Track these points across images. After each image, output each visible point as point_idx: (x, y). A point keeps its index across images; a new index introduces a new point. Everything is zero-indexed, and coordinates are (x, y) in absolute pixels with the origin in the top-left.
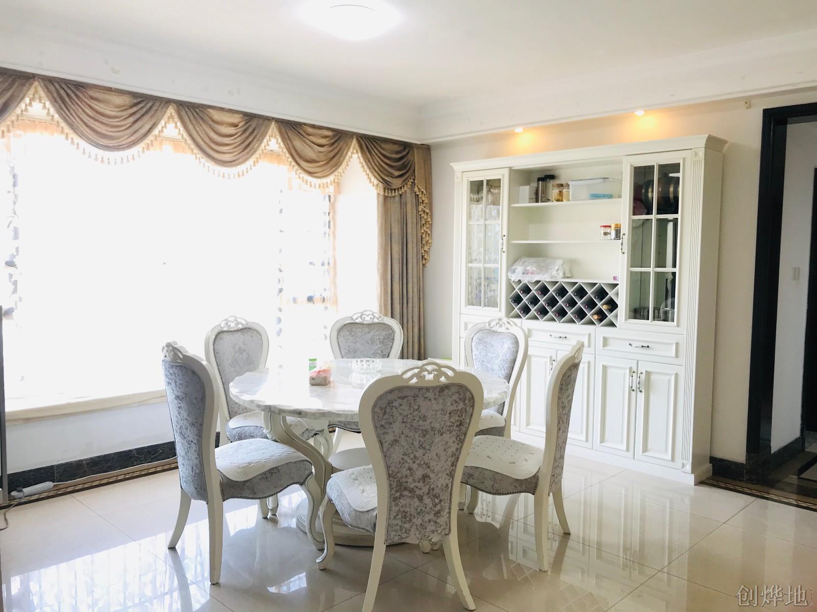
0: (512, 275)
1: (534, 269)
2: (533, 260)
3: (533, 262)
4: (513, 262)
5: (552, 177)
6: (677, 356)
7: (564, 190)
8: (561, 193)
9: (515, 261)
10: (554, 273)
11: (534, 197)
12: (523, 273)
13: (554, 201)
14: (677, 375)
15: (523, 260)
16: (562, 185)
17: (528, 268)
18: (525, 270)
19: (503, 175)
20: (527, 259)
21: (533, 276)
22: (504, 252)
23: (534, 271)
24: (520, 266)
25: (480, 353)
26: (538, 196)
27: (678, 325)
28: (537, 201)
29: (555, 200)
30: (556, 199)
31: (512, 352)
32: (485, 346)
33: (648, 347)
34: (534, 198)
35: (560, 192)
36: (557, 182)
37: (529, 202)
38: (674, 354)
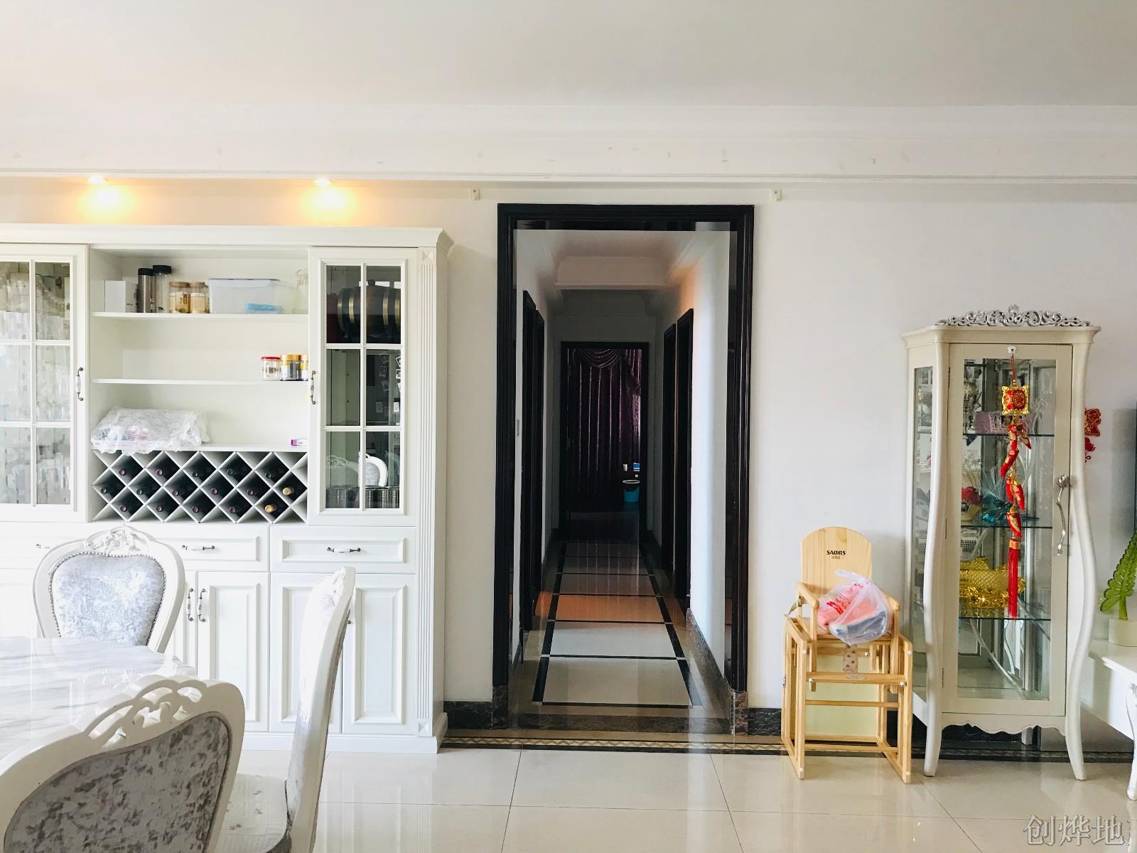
0: (101, 442)
1: (145, 430)
2: (139, 413)
3: (140, 418)
4: (100, 417)
5: (167, 270)
6: (405, 560)
7: (193, 295)
8: (187, 299)
9: (103, 415)
10: (184, 436)
11: (134, 301)
12: (124, 439)
13: (174, 311)
14: (406, 589)
15: (119, 414)
16: (188, 285)
17: (133, 428)
18: (126, 432)
19: (75, 258)
20: (126, 412)
21: (144, 442)
22: (82, 399)
23: (144, 433)
24: (115, 425)
25: (74, 602)
26: (140, 302)
27: (406, 513)
28: (139, 310)
29: (176, 310)
30: (179, 308)
31: (151, 593)
32: (86, 587)
33: (359, 550)
34: (135, 305)
35: (185, 296)
36: (176, 279)
37: (127, 312)
38: (400, 557)
